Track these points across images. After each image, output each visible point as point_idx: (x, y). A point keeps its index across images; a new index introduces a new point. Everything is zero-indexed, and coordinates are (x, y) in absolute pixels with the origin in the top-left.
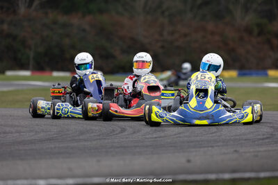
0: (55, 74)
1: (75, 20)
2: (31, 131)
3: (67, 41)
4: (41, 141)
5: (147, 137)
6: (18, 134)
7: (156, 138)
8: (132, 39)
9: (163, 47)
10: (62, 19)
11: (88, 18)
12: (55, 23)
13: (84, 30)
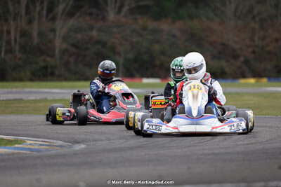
0: (145, 81)
1: (165, 26)
2: (121, 138)
3: (156, 47)
4: (131, 148)
5: (239, 143)
6: (108, 142)
7: (247, 144)
8: (223, 44)
9: (254, 52)
10: (152, 25)
11: (179, 24)
12: (145, 29)
13: (174, 36)
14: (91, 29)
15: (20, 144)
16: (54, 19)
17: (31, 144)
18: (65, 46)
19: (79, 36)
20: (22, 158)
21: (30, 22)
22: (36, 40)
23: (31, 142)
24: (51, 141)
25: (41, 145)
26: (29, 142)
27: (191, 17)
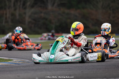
14: (41, 12)
15: (11, 61)
16: (25, 8)
17: (15, 61)
18: (30, 20)
19: (36, 16)
20: (12, 67)
21: (15, 10)
22: (18, 17)
23: (16, 60)
24: (24, 60)
25: (20, 61)
26: (14, 60)
27: (83, 8)
